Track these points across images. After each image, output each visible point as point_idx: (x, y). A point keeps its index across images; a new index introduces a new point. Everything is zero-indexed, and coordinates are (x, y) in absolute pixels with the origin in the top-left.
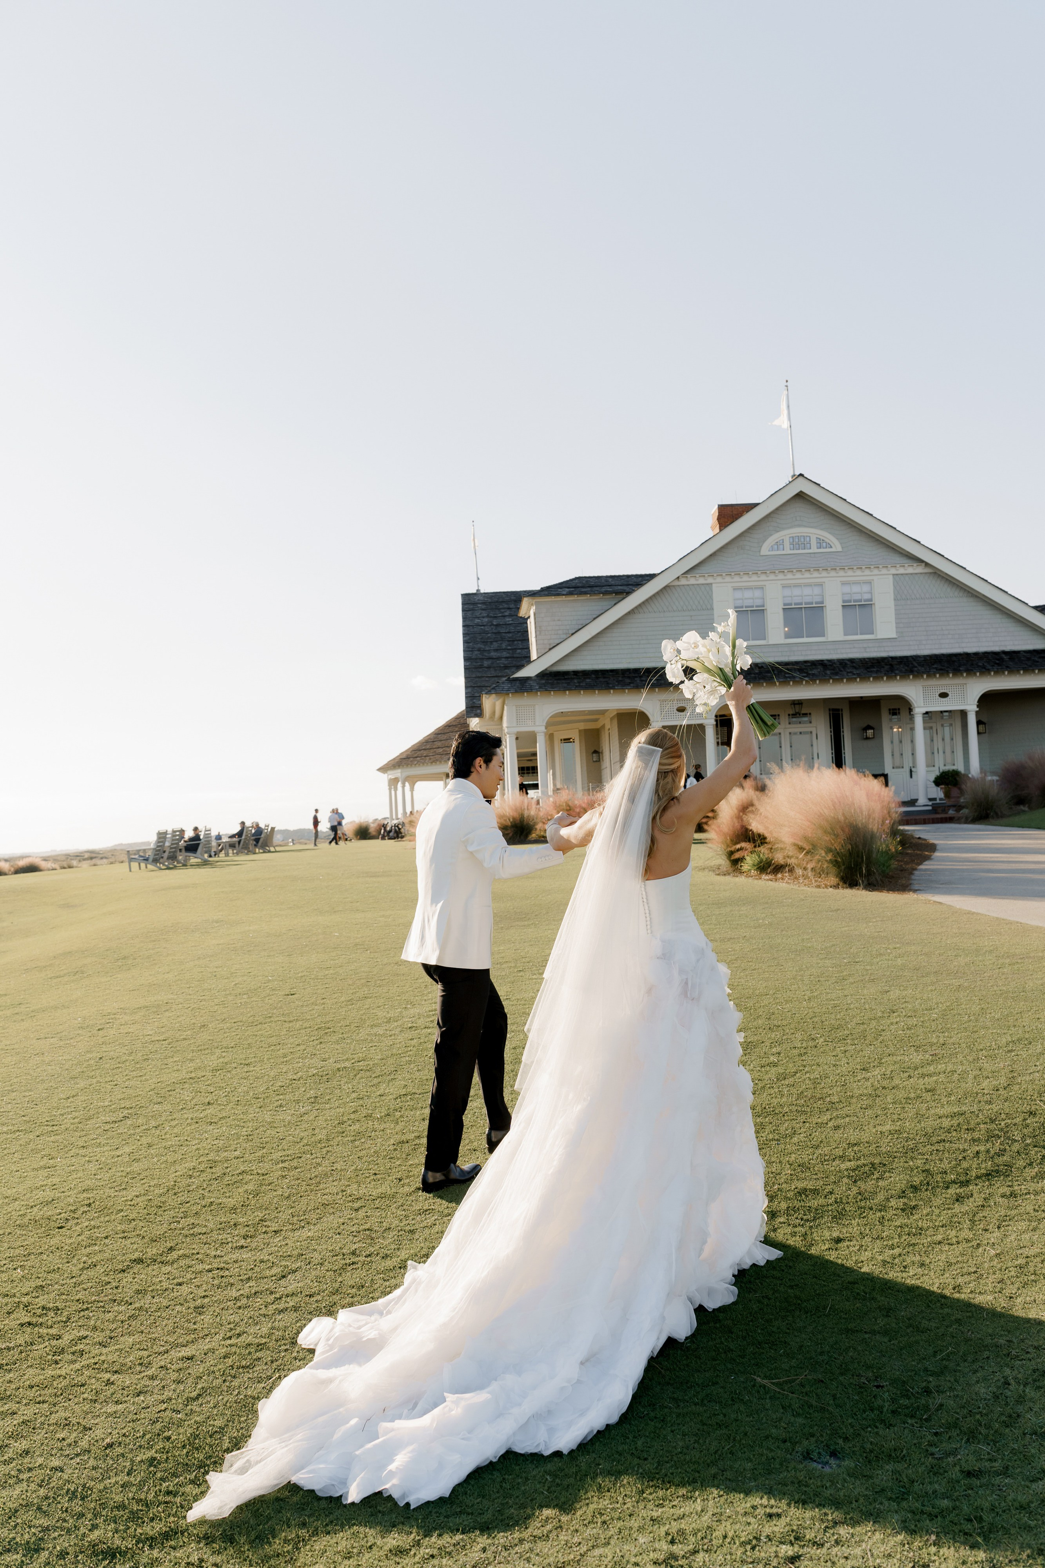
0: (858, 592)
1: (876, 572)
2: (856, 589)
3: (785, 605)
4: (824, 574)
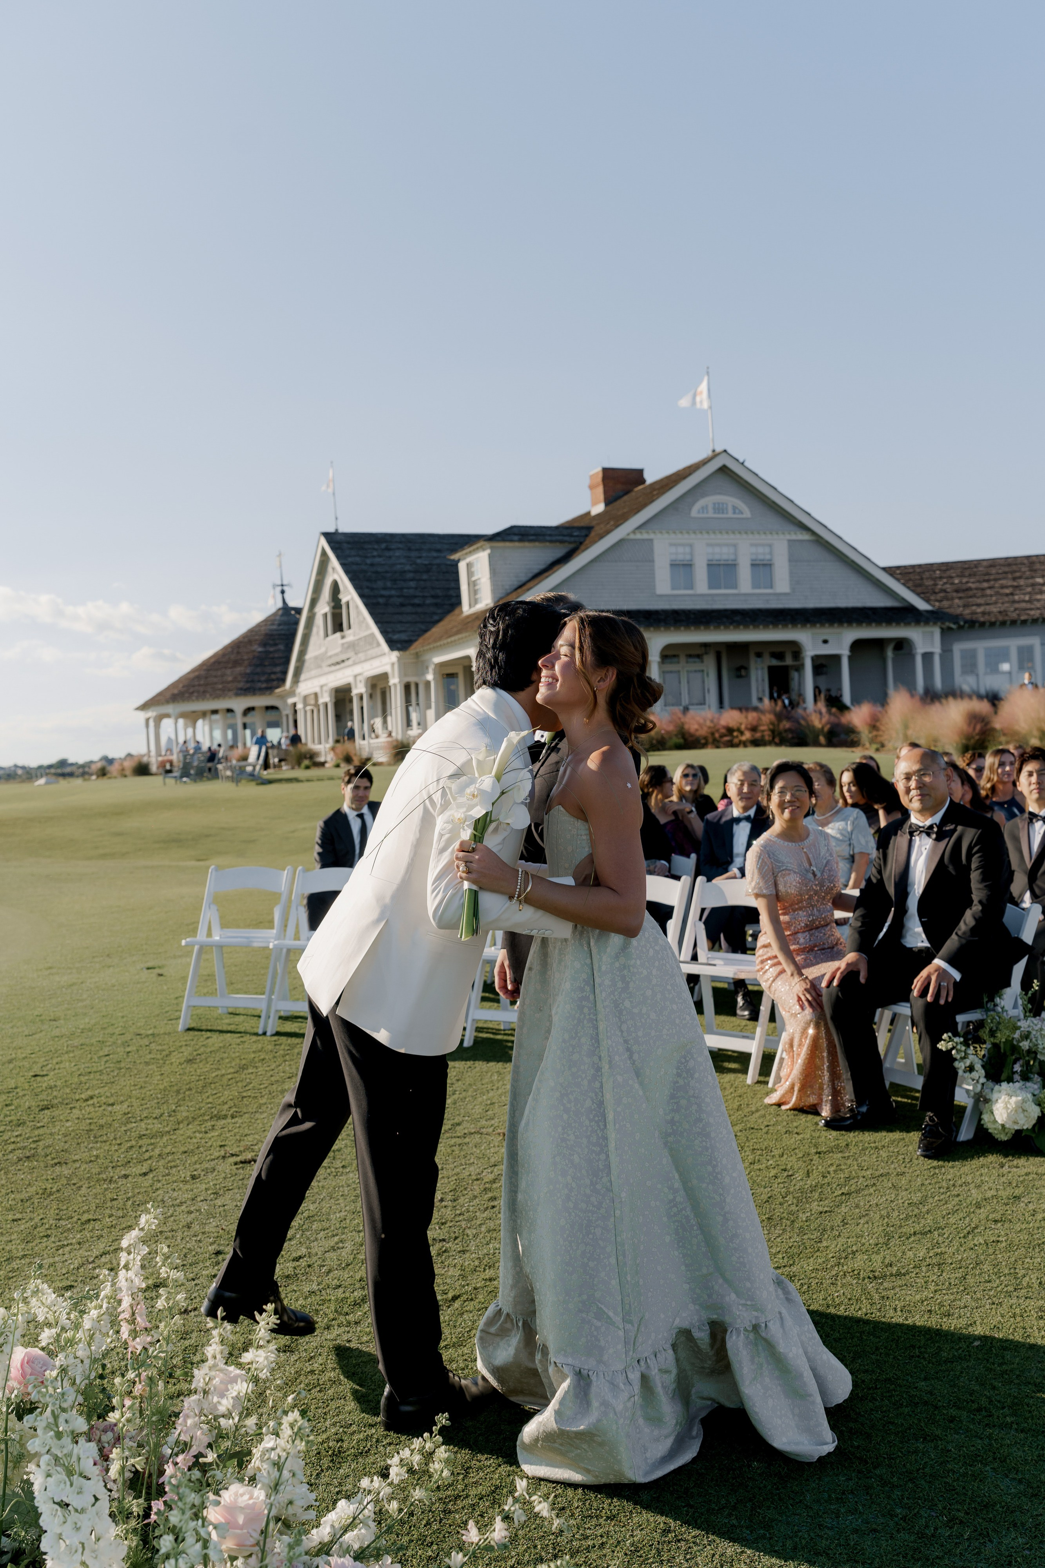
0: (762, 553)
1: (776, 536)
2: (760, 550)
3: (709, 560)
4: (738, 536)
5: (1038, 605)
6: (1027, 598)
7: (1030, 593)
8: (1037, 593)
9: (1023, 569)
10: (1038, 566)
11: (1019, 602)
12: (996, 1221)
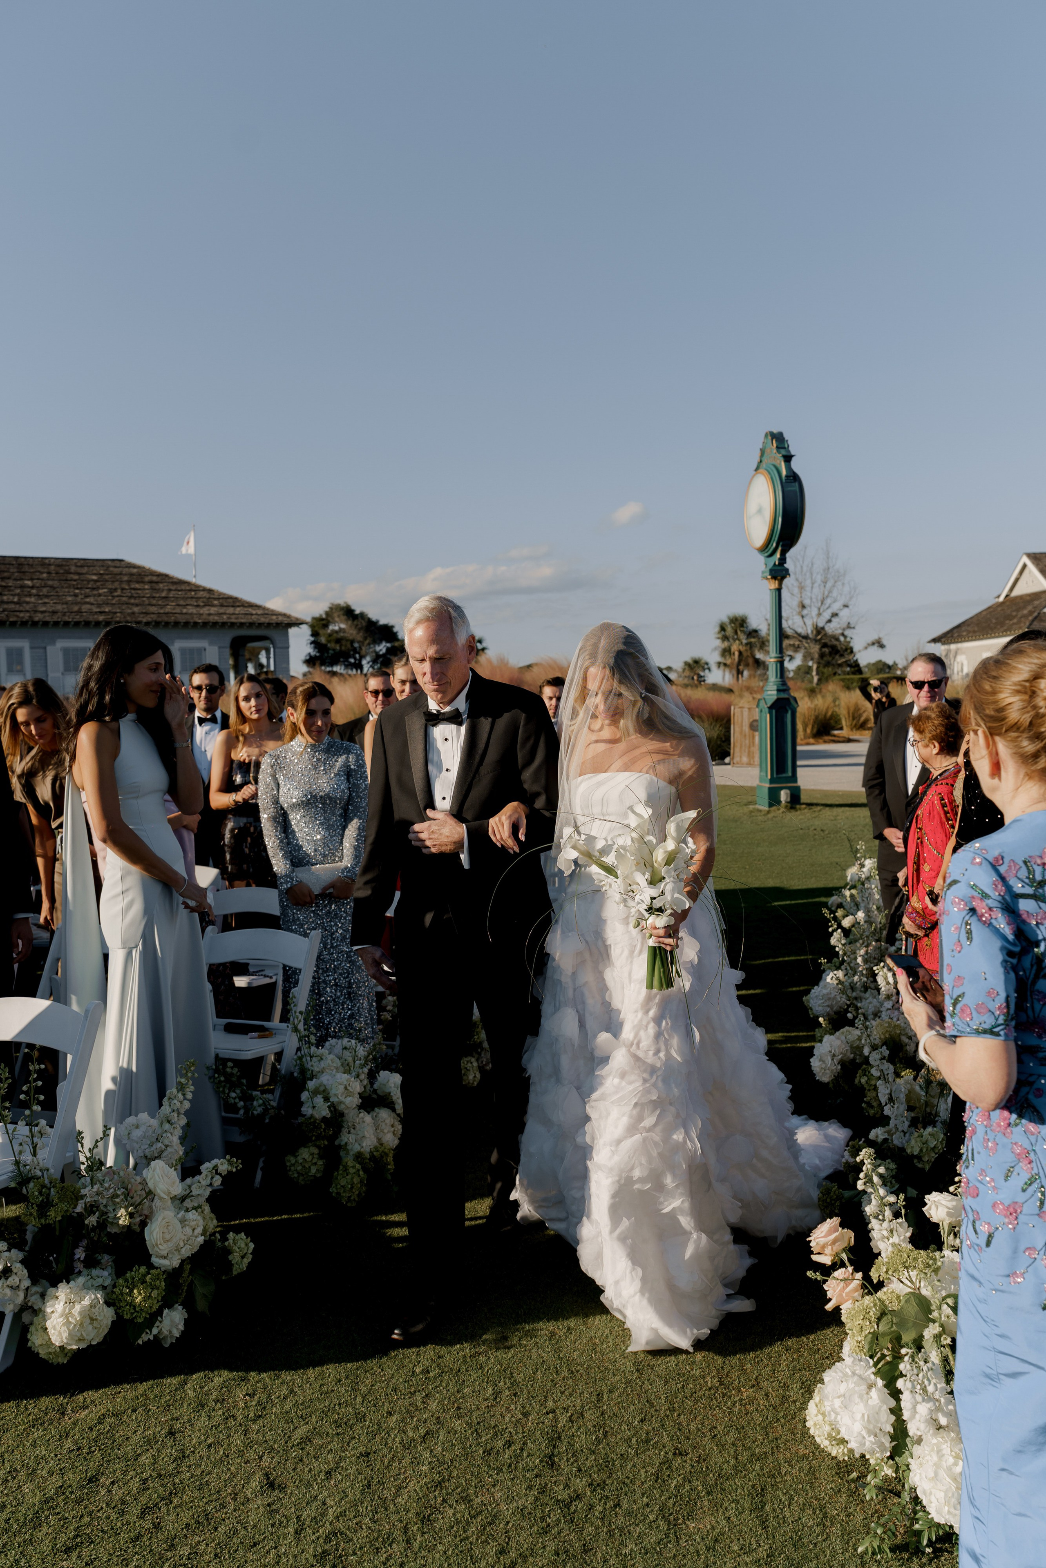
5: (28, 607)
6: (16, 600)
7: (18, 595)
8: (26, 596)
9: (11, 570)
10: (26, 568)
11: (8, 603)
12: (68, 1551)
